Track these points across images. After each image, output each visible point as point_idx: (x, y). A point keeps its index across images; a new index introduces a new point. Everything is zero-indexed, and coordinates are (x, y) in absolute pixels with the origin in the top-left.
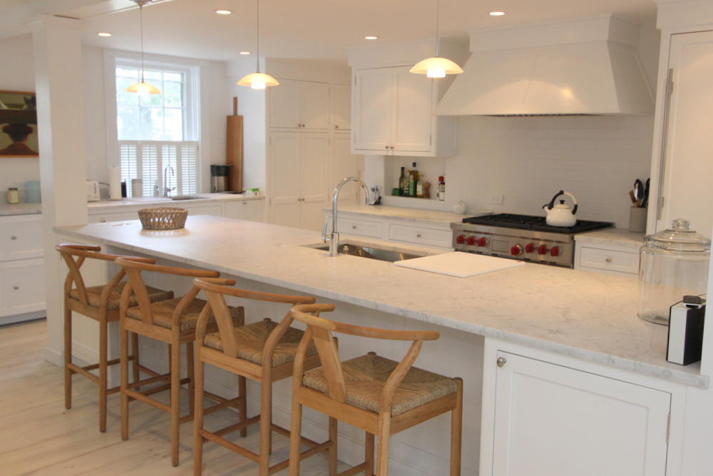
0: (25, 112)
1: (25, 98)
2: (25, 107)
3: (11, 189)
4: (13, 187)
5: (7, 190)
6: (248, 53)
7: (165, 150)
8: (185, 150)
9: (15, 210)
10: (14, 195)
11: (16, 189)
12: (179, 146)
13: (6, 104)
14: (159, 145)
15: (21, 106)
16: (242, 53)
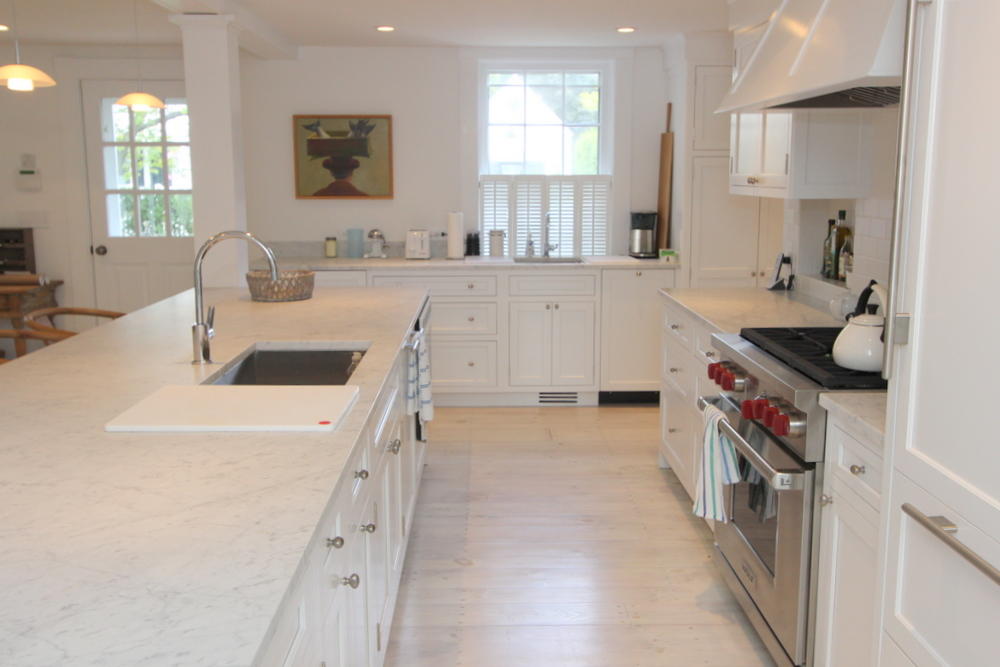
0: (351, 140)
1: (350, 123)
2: (350, 135)
3: (328, 239)
4: (330, 236)
5: (324, 240)
6: (631, 30)
7: (554, 190)
8: (588, 188)
9: (331, 264)
10: (331, 248)
11: (334, 239)
12: (578, 182)
13: (328, 132)
14: (544, 183)
15: (346, 133)
16: (621, 30)
